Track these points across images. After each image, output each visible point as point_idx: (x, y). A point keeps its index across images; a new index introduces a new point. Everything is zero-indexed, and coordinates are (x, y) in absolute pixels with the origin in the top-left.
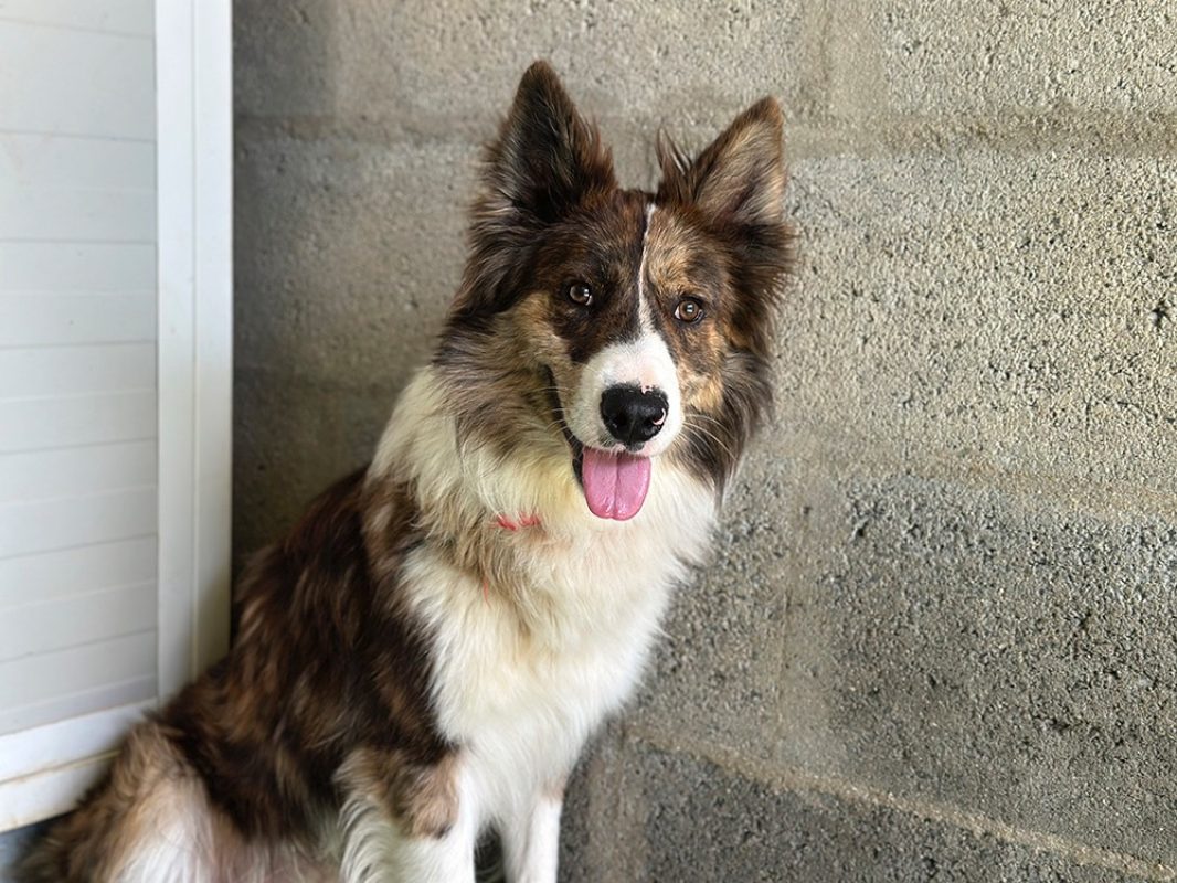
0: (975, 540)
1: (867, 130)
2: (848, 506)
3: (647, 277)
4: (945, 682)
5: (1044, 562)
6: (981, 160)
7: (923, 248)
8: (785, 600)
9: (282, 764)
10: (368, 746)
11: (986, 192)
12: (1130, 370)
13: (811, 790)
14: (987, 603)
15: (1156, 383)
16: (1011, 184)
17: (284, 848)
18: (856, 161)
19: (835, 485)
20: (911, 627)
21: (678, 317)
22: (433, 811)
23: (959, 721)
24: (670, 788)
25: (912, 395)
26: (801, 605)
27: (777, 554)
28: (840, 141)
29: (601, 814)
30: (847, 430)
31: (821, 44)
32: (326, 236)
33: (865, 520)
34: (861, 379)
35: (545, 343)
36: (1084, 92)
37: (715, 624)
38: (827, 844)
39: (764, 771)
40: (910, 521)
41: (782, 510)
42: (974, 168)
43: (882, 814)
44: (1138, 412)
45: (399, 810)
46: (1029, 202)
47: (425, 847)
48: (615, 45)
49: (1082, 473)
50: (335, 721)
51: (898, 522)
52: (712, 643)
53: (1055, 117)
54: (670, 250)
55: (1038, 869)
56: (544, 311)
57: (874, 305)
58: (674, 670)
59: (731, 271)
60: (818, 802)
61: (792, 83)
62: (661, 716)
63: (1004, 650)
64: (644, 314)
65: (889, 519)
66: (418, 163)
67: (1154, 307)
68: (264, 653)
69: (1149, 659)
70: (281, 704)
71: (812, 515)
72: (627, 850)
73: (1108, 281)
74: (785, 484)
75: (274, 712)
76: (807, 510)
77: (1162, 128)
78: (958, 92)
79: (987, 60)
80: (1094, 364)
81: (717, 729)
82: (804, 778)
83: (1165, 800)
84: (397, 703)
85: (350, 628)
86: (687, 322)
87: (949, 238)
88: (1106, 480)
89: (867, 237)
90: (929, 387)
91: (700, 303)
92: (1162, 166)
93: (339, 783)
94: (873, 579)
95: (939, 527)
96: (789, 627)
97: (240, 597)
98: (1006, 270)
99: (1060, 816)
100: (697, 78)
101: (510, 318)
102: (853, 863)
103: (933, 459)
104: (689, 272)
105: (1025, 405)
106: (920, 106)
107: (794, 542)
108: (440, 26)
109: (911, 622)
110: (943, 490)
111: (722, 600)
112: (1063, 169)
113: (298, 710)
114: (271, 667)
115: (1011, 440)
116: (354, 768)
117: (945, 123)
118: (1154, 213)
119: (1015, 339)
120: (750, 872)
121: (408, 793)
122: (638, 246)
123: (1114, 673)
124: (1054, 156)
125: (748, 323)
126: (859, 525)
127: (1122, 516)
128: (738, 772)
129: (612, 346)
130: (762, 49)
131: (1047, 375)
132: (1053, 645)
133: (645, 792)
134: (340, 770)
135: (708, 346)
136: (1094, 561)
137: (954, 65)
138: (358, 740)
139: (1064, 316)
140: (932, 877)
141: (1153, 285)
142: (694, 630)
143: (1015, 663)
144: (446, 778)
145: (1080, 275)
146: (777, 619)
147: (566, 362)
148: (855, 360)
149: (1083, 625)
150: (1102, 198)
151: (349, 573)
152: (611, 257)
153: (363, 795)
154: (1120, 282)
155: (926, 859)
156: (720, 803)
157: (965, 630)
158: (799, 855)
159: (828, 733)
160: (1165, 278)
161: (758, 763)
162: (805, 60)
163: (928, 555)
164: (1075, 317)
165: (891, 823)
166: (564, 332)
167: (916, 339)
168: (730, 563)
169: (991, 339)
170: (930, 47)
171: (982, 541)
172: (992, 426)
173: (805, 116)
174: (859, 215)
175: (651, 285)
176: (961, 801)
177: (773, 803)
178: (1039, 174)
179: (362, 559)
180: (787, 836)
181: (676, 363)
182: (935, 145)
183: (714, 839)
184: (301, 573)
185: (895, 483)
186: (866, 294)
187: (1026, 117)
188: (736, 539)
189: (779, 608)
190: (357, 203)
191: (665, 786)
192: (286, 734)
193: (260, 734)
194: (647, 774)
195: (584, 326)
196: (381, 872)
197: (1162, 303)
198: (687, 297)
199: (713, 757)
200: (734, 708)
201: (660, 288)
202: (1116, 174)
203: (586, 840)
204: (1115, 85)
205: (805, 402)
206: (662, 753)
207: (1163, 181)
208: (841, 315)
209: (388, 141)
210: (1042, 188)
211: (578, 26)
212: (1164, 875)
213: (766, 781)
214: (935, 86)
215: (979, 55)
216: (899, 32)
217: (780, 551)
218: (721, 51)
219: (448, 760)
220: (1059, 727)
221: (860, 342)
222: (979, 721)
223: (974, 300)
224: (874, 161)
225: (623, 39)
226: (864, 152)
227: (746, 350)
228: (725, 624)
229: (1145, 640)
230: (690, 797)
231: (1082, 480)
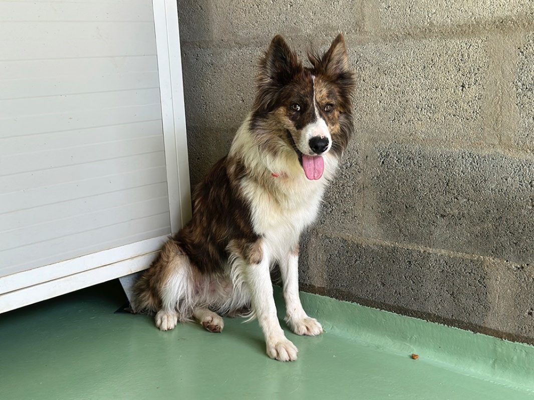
0: (416, 162)
1: (376, 35)
2: (379, 154)
3: (316, 100)
4: (410, 207)
5: (435, 166)
6: (410, 42)
7: (395, 71)
8: (362, 186)
9: (211, 248)
10: (235, 239)
11: (412, 52)
12: (455, 105)
13: (373, 245)
14: (420, 181)
15: (463, 108)
16: (419, 49)
17: (214, 275)
18: (373, 45)
19: (374, 148)
20: (399, 190)
21: (326, 111)
22: (255, 256)
23: (414, 218)
24: (332, 249)
25: (395, 118)
26: (367, 187)
27: (359, 172)
28: (368, 39)
29: (312, 259)
30: (377, 131)
31: (361, 9)
32: (213, 80)
33: (384, 158)
34: (380, 114)
35: (287, 123)
36: (438, 19)
37: (342, 196)
38: (379, 260)
39: (359, 240)
40: (397, 157)
41: (359, 157)
42: (408, 45)
43: (395, 249)
44: (458, 117)
45: (246, 257)
46: (424, 55)
47: (254, 267)
48: (299, 12)
49: (444, 138)
50: (225, 232)
51: (393, 158)
52: (342, 202)
53: (430, 28)
54: (321, 91)
55: (439, 260)
56: (285, 113)
57: (382, 90)
58: (331, 212)
59: (339, 92)
60: (376, 248)
61: (353, 21)
62: (328, 227)
63: (426, 195)
64: (317, 113)
65: (391, 157)
66: (241, 54)
67: (461, 85)
68: (202, 215)
69: (466, 193)
70: (208, 230)
71: (368, 158)
72: (321, 270)
73: (448, 78)
74: (360, 150)
75: (206, 232)
76: (367, 157)
77: (460, 29)
78: (402, 21)
79: (409, 11)
80: (445, 104)
81: (345, 229)
82: (371, 241)
83: (473, 235)
84: (242, 225)
85: (226, 203)
86: (328, 112)
87: (402, 67)
88: (451, 139)
89: (378, 69)
90: (399, 115)
91: (332, 105)
92: (461, 41)
93: (228, 250)
94: (387, 177)
95: (405, 159)
96: (364, 195)
97: (194, 199)
98: (419, 77)
99: (444, 244)
100: (325, 21)
101: (273, 114)
102: (387, 265)
103: (402, 137)
104: (328, 97)
105: (427, 118)
106: (391, 26)
107: (364, 167)
108: (244, 8)
109: (399, 189)
110: (405, 147)
111: (344, 188)
112: (433, 44)
113: (214, 231)
114: (204, 219)
115: (423, 130)
116: (231, 246)
117: (398, 31)
118: (459, 56)
119: (423, 98)
120: (358, 272)
121: (248, 251)
122: (312, 91)
123: (457, 198)
124: (430, 40)
125: (345, 106)
126: (382, 160)
127: (456, 150)
128: (352, 242)
129: (309, 124)
130: (343, 11)
131: (432, 108)
132: (439, 192)
133: (325, 251)
134: (227, 247)
135: (335, 117)
136: (449, 165)
137: (400, 13)
138: (232, 237)
139: (436, 90)
140: (410, 266)
141: (460, 78)
142: (336, 199)
143: (429, 198)
144: (259, 246)
145: (440, 77)
146: (360, 192)
147: (295, 129)
148: (377, 108)
149: (447, 185)
150: (445, 52)
151: (225, 186)
152: (304, 96)
153: (235, 253)
154: (451, 78)
155: (408, 262)
156: (347, 252)
157: (415, 189)
158: (371, 265)
159: (377, 226)
160: (464, 76)
161: (358, 238)
162: (356, 14)
163: (403, 168)
164: (439, 90)
165: (397, 252)
166: (293, 119)
167: (395, 100)
168: (345, 176)
169: (416, 98)
170: (393, 8)
171: (418, 162)
172: (418, 125)
173: (358, 31)
174: (376, 62)
175: (317, 103)
176: (416, 242)
177: (363, 250)
178: (427, 46)
179: (228, 181)
180: (367, 259)
181: (327, 125)
182: (396, 39)
183: (346, 263)
184: (211, 188)
185: (392, 146)
186: (379, 87)
187: (422, 28)
188: (346, 168)
189: (361, 189)
190: (222, 68)
191: (331, 248)
192: (211, 239)
193: (203, 240)
194: (325, 245)
195: (299, 117)
196: (242, 276)
197: (463, 83)
198: (328, 104)
199: (344, 237)
200: (350, 221)
201: (320, 103)
202: (448, 44)
203: (308, 268)
204: (446, 17)
205: (364, 123)
206: (329, 238)
207: (461, 46)
208: (372, 94)
209: (231, 48)
210: (428, 50)
211: (287, 6)
212: (474, 257)
213: (360, 243)
214: (395, 20)
215: (407, 9)
216: (384, 3)
217: (360, 171)
218: (331, 12)
219: (258, 241)
220: (442, 216)
221: (379, 102)
222: (420, 217)
223: (411, 87)
224: (379, 45)
225: (301, 10)
226: (376, 42)
227: (345, 113)
228: (345, 195)
229: (465, 187)
230: (338, 251)
231: (444, 140)
